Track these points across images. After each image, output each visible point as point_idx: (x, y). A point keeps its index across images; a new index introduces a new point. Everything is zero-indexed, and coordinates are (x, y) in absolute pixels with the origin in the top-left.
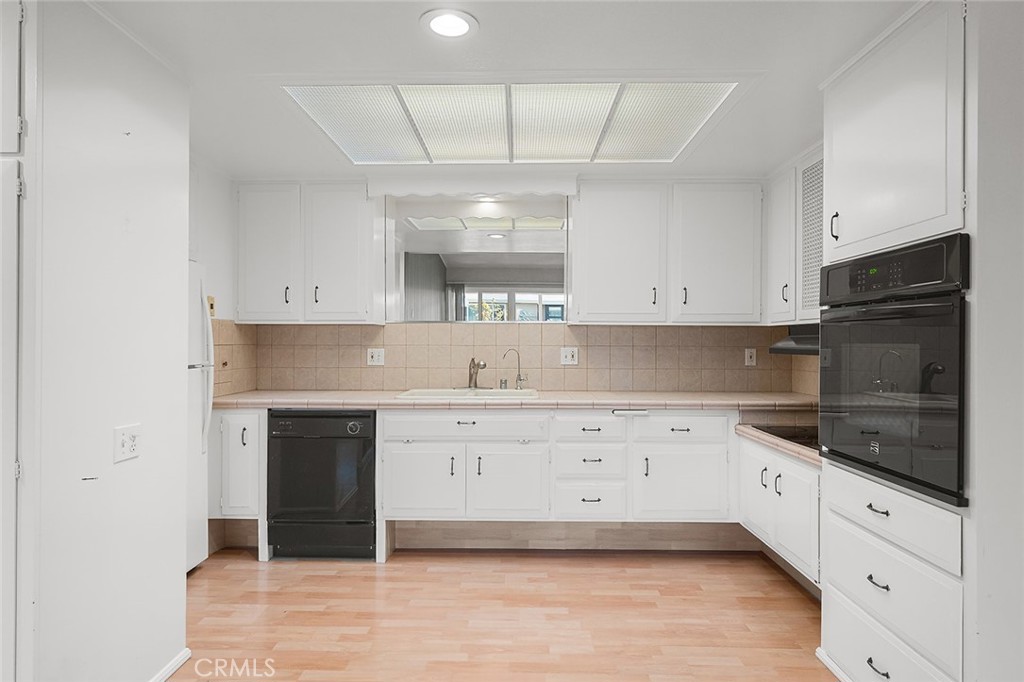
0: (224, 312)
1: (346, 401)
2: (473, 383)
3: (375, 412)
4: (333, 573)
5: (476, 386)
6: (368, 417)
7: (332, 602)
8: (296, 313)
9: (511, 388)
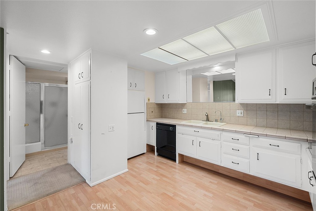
0: (152, 101)
1: (170, 122)
2: (208, 120)
3: (176, 125)
4: (165, 162)
6: (174, 126)
7: (159, 169)
8: (165, 101)
9: (219, 122)
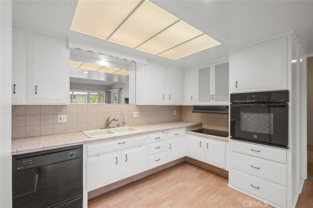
3: (82, 145)
5: (109, 127)
9: (121, 127)
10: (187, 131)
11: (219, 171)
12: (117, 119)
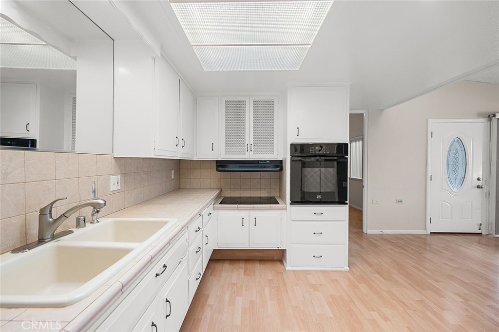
10: (215, 206)
11: (261, 254)
12: (102, 202)
